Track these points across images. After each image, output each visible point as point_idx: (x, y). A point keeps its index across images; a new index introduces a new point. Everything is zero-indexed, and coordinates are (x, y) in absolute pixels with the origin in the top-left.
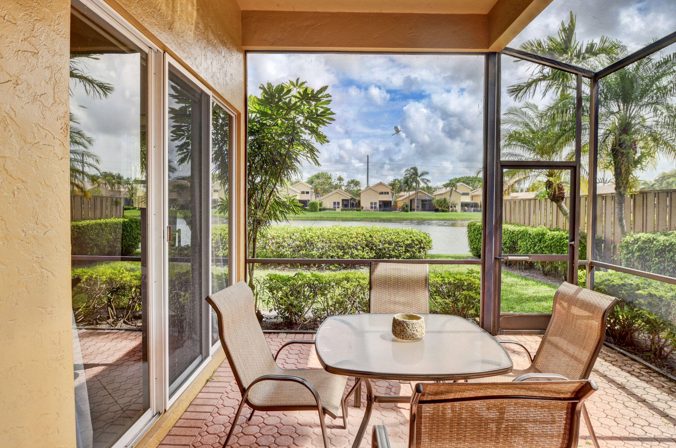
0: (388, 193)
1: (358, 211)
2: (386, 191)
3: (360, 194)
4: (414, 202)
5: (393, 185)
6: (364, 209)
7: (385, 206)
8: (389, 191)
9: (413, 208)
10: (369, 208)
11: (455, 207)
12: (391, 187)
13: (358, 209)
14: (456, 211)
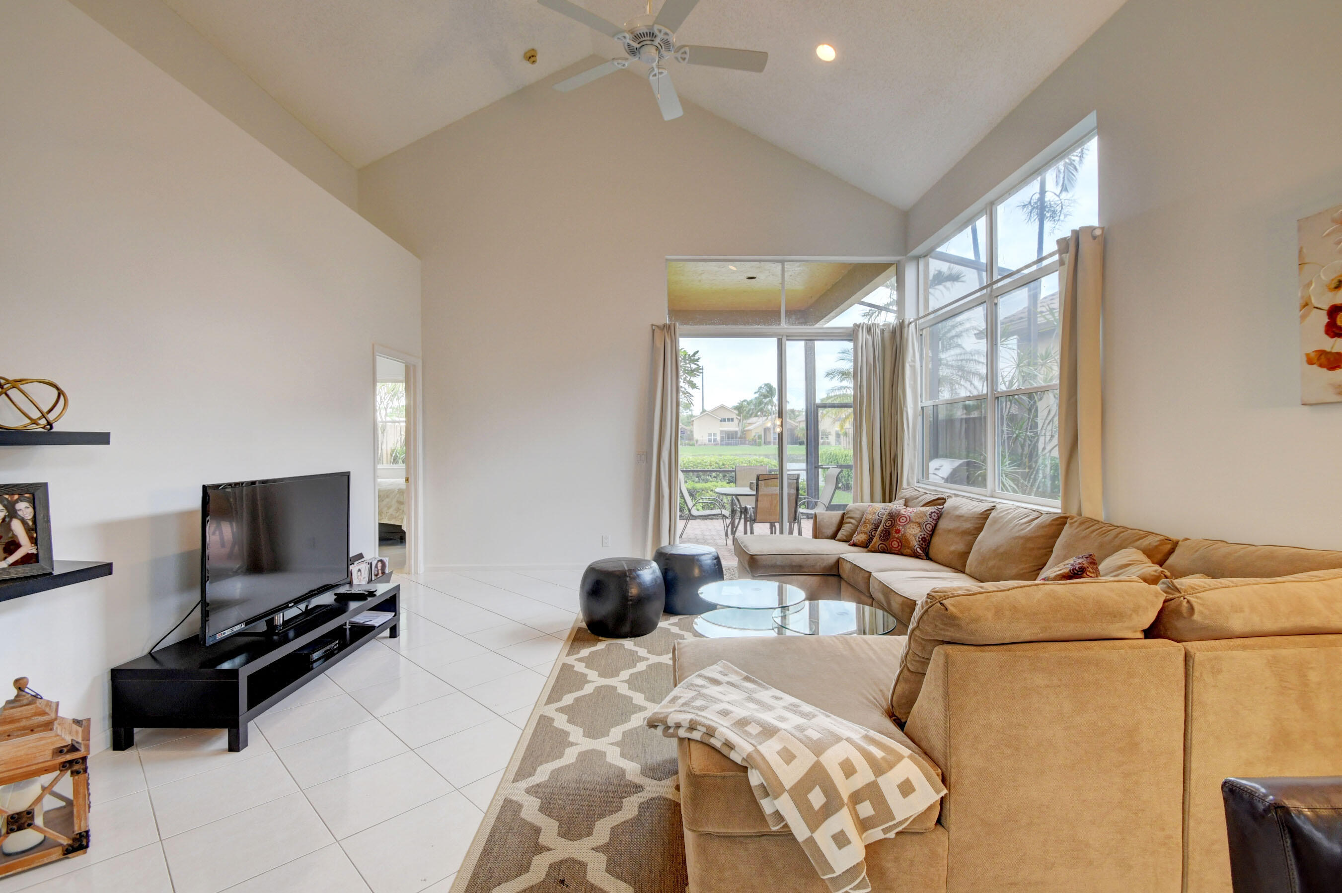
0: (732, 420)
1: (691, 445)
2: (730, 417)
3: (693, 421)
4: (770, 432)
5: (739, 408)
6: (699, 443)
7: (728, 438)
8: (734, 416)
9: (768, 440)
10: (707, 442)
11: (828, 438)
12: (737, 412)
13: (691, 443)
14: (829, 444)
